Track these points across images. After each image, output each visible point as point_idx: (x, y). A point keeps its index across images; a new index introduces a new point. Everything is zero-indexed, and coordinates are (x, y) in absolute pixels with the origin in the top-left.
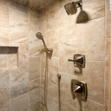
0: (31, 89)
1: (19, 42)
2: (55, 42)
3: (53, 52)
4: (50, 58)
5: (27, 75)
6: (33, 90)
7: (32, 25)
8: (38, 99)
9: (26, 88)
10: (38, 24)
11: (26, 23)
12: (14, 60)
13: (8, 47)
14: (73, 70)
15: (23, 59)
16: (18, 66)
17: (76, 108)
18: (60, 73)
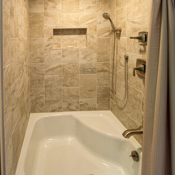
0: (99, 71)
1: (88, 24)
2: (123, 21)
3: (122, 32)
4: (119, 39)
5: (95, 55)
6: (102, 73)
7: (101, 5)
8: (107, 84)
9: (94, 68)
10: (107, 2)
11: (94, 5)
12: (84, 41)
13: (79, 29)
14: (139, 49)
15: (91, 39)
16: (87, 46)
17: (141, 90)
18: (128, 54)
